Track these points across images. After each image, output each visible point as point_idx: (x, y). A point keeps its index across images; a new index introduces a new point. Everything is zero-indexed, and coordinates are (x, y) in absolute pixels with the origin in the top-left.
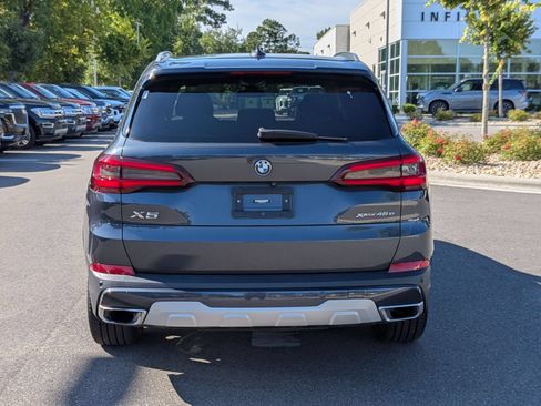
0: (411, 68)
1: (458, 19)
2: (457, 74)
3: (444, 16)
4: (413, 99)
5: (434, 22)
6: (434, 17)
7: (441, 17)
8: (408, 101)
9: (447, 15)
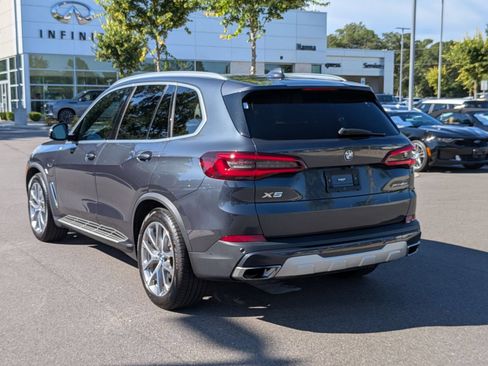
0: (33, 79)
1: (73, 37)
2: (75, 85)
3: (60, 34)
4: (37, 107)
5: (52, 39)
6: (51, 34)
7: (58, 35)
8: (33, 110)
9: (62, 34)
